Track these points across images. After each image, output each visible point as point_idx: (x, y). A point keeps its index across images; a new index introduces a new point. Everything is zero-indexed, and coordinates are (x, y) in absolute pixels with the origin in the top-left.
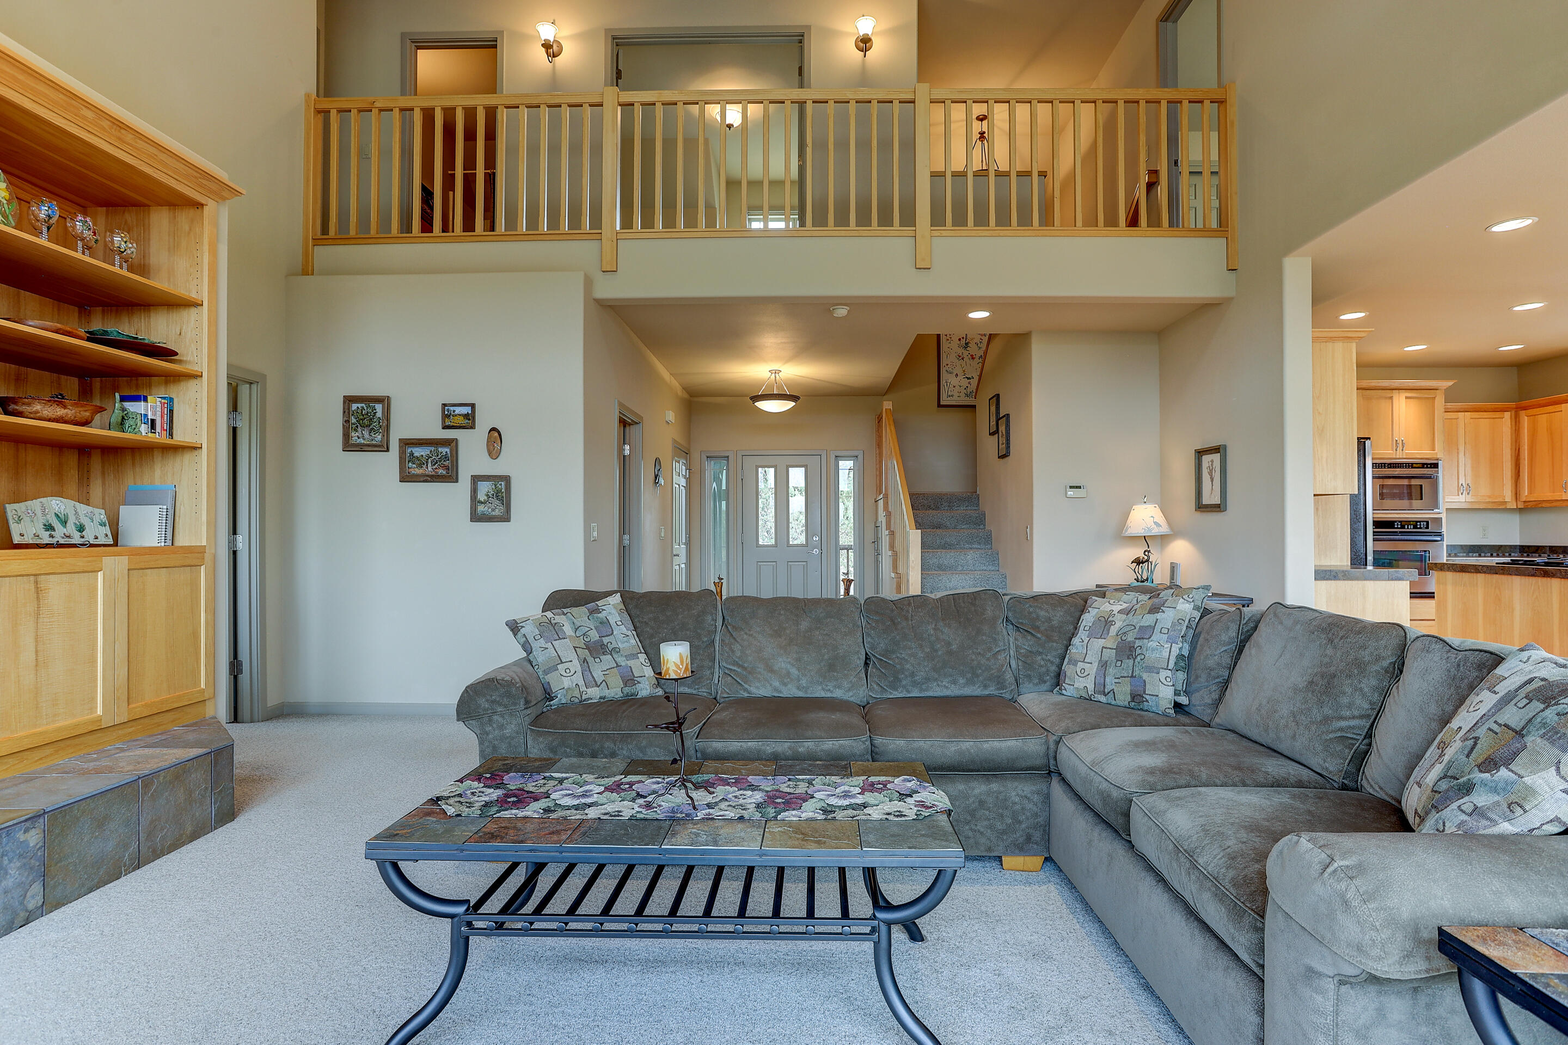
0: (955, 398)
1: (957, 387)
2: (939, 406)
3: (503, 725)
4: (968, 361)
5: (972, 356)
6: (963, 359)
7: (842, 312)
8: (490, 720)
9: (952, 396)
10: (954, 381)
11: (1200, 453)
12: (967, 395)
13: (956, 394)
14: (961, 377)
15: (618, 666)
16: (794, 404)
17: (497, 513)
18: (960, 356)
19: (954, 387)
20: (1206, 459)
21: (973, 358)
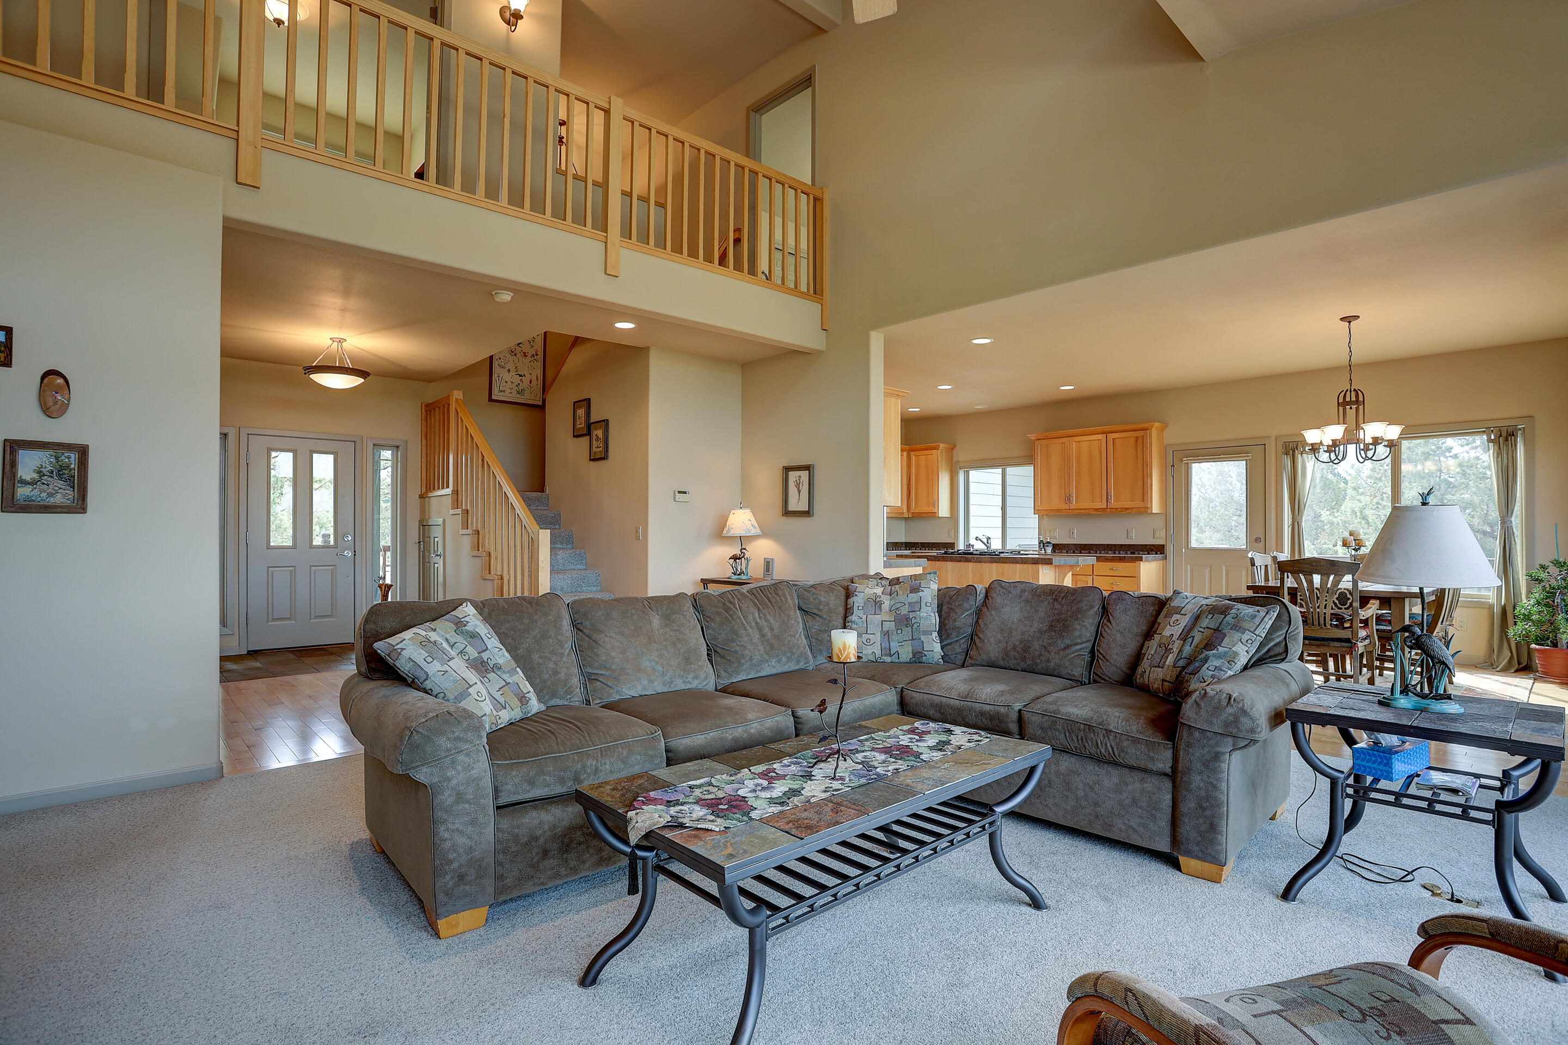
0: (507, 394)
1: (509, 383)
2: (490, 400)
3: (469, 765)
4: (521, 359)
5: (524, 353)
6: (515, 355)
7: (506, 297)
8: (453, 762)
9: (504, 391)
10: (507, 377)
11: (787, 469)
12: (518, 392)
13: (508, 391)
14: (513, 373)
15: (507, 684)
16: (363, 380)
17: (58, 499)
18: (512, 352)
19: (506, 382)
20: (793, 475)
21: (526, 356)
